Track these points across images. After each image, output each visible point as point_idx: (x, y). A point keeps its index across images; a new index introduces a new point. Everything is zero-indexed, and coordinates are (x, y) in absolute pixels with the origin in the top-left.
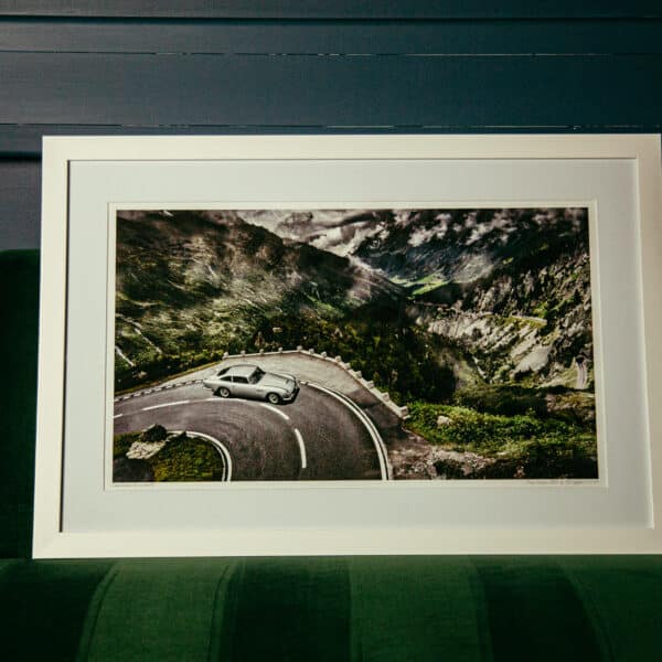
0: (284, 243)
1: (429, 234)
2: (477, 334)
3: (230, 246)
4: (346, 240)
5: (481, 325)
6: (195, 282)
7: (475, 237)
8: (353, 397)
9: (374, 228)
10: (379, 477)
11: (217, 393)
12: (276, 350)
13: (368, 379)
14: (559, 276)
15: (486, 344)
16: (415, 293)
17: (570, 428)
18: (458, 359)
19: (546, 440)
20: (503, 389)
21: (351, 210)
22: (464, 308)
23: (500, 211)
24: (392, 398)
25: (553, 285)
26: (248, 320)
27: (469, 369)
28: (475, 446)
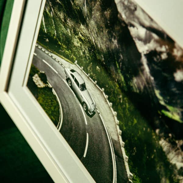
6: (78, 6)
9: (161, 46)
12: (94, 80)
13: (124, 140)
16: (163, 111)
21: (156, 23)
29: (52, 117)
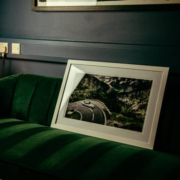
0: (99, 81)
1: (123, 82)
2: (127, 101)
3: (91, 80)
4: (109, 82)
6: (84, 86)
7: (131, 84)
8: (103, 110)
9: (114, 80)
10: (104, 125)
11: (83, 105)
12: (93, 99)
13: (107, 107)
14: (144, 93)
15: (128, 103)
16: (118, 92)
17: (139, 122)
18: (122, 106)
19: (134, 123)
20: (128, 112)
21: (112, 76)
22: (126, 96)
23: (136, 79)
24: (110, 111)
25: (143, 94)
26: (90, 93)
27: (124, 108)
28: (122, 122)
29: (78, 119)
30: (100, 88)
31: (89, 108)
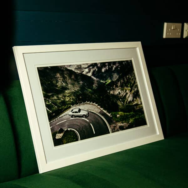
0: (77, 73)
1: (105, 69)
2: (119, 93)
3: (66, 76)
4: (89, 72)
5: (119, 91)
6: (60, 86)
7: (114, 69)
8: (100, 113)
9: (94, 68)
10: (109, 133)
11: (72, 117)
12: (82, 103)
14: (130, 77)
15: (121, 95)
16: (106, 84)
17: (140, 114)
18: (117, 100)
19: (137, 117)
20: (127, 106)
21: (89, 64)
22: (116, 87)
23: (117, 62)
24: (108, 112)
25: (130, 79)
26: (74, 96)
27: (120, 102)
28: (125, 121)
29: (74, 140)
30: (83, 84)
31: (83, 118)
